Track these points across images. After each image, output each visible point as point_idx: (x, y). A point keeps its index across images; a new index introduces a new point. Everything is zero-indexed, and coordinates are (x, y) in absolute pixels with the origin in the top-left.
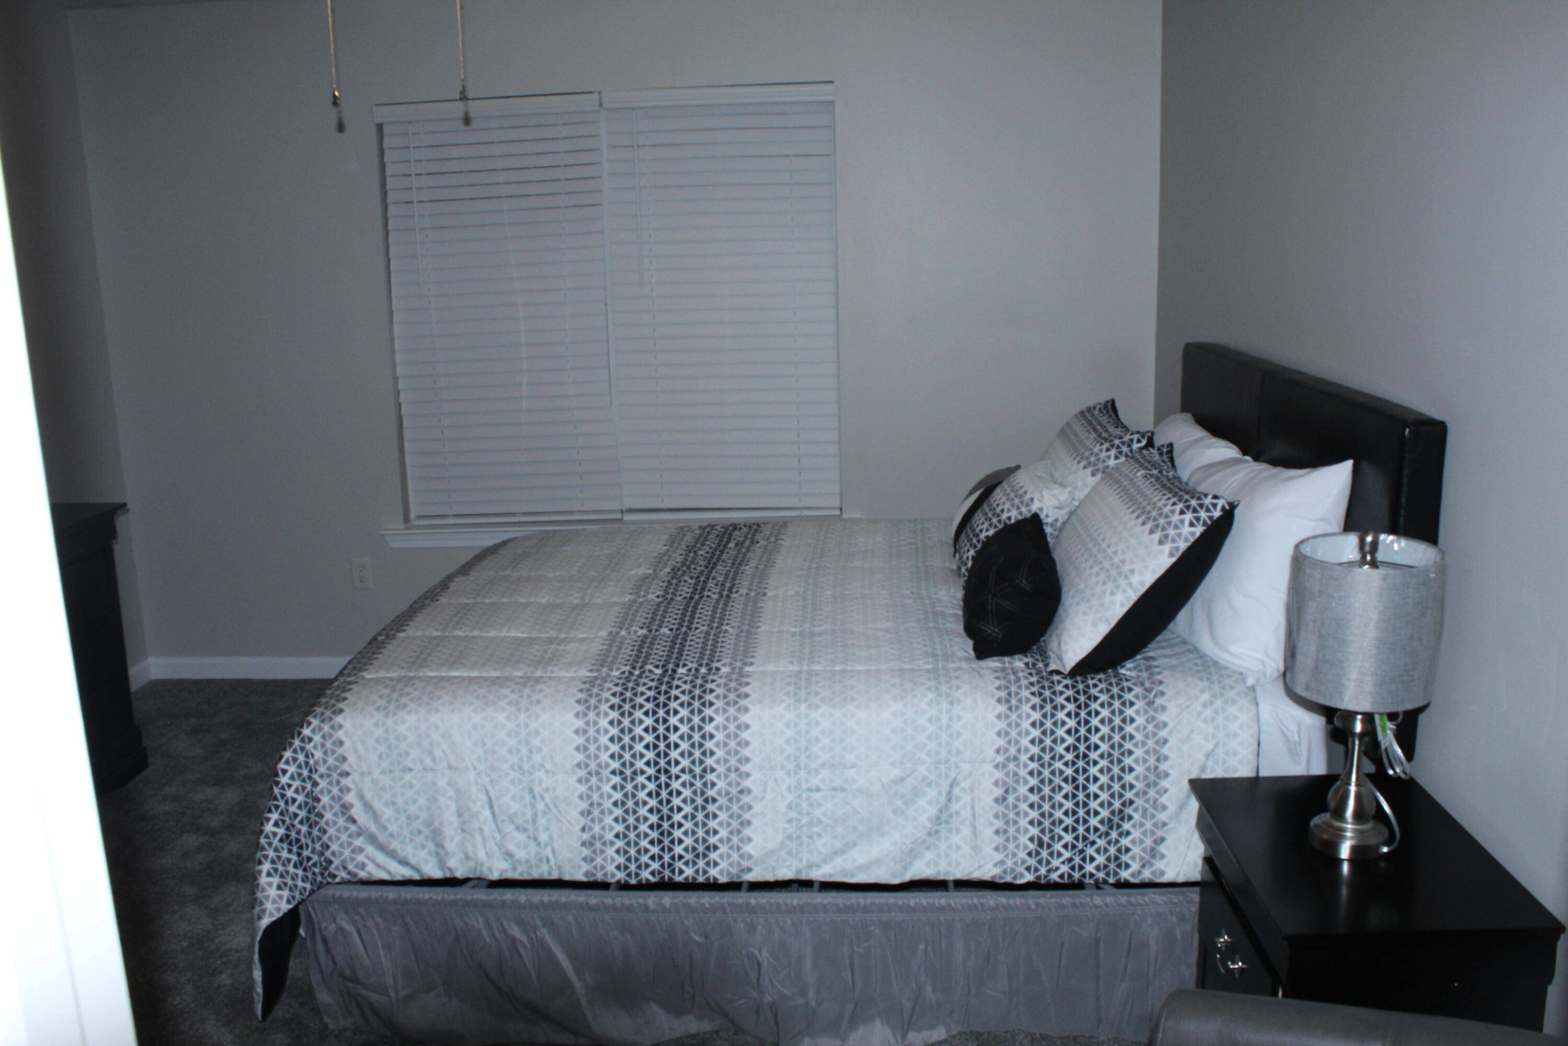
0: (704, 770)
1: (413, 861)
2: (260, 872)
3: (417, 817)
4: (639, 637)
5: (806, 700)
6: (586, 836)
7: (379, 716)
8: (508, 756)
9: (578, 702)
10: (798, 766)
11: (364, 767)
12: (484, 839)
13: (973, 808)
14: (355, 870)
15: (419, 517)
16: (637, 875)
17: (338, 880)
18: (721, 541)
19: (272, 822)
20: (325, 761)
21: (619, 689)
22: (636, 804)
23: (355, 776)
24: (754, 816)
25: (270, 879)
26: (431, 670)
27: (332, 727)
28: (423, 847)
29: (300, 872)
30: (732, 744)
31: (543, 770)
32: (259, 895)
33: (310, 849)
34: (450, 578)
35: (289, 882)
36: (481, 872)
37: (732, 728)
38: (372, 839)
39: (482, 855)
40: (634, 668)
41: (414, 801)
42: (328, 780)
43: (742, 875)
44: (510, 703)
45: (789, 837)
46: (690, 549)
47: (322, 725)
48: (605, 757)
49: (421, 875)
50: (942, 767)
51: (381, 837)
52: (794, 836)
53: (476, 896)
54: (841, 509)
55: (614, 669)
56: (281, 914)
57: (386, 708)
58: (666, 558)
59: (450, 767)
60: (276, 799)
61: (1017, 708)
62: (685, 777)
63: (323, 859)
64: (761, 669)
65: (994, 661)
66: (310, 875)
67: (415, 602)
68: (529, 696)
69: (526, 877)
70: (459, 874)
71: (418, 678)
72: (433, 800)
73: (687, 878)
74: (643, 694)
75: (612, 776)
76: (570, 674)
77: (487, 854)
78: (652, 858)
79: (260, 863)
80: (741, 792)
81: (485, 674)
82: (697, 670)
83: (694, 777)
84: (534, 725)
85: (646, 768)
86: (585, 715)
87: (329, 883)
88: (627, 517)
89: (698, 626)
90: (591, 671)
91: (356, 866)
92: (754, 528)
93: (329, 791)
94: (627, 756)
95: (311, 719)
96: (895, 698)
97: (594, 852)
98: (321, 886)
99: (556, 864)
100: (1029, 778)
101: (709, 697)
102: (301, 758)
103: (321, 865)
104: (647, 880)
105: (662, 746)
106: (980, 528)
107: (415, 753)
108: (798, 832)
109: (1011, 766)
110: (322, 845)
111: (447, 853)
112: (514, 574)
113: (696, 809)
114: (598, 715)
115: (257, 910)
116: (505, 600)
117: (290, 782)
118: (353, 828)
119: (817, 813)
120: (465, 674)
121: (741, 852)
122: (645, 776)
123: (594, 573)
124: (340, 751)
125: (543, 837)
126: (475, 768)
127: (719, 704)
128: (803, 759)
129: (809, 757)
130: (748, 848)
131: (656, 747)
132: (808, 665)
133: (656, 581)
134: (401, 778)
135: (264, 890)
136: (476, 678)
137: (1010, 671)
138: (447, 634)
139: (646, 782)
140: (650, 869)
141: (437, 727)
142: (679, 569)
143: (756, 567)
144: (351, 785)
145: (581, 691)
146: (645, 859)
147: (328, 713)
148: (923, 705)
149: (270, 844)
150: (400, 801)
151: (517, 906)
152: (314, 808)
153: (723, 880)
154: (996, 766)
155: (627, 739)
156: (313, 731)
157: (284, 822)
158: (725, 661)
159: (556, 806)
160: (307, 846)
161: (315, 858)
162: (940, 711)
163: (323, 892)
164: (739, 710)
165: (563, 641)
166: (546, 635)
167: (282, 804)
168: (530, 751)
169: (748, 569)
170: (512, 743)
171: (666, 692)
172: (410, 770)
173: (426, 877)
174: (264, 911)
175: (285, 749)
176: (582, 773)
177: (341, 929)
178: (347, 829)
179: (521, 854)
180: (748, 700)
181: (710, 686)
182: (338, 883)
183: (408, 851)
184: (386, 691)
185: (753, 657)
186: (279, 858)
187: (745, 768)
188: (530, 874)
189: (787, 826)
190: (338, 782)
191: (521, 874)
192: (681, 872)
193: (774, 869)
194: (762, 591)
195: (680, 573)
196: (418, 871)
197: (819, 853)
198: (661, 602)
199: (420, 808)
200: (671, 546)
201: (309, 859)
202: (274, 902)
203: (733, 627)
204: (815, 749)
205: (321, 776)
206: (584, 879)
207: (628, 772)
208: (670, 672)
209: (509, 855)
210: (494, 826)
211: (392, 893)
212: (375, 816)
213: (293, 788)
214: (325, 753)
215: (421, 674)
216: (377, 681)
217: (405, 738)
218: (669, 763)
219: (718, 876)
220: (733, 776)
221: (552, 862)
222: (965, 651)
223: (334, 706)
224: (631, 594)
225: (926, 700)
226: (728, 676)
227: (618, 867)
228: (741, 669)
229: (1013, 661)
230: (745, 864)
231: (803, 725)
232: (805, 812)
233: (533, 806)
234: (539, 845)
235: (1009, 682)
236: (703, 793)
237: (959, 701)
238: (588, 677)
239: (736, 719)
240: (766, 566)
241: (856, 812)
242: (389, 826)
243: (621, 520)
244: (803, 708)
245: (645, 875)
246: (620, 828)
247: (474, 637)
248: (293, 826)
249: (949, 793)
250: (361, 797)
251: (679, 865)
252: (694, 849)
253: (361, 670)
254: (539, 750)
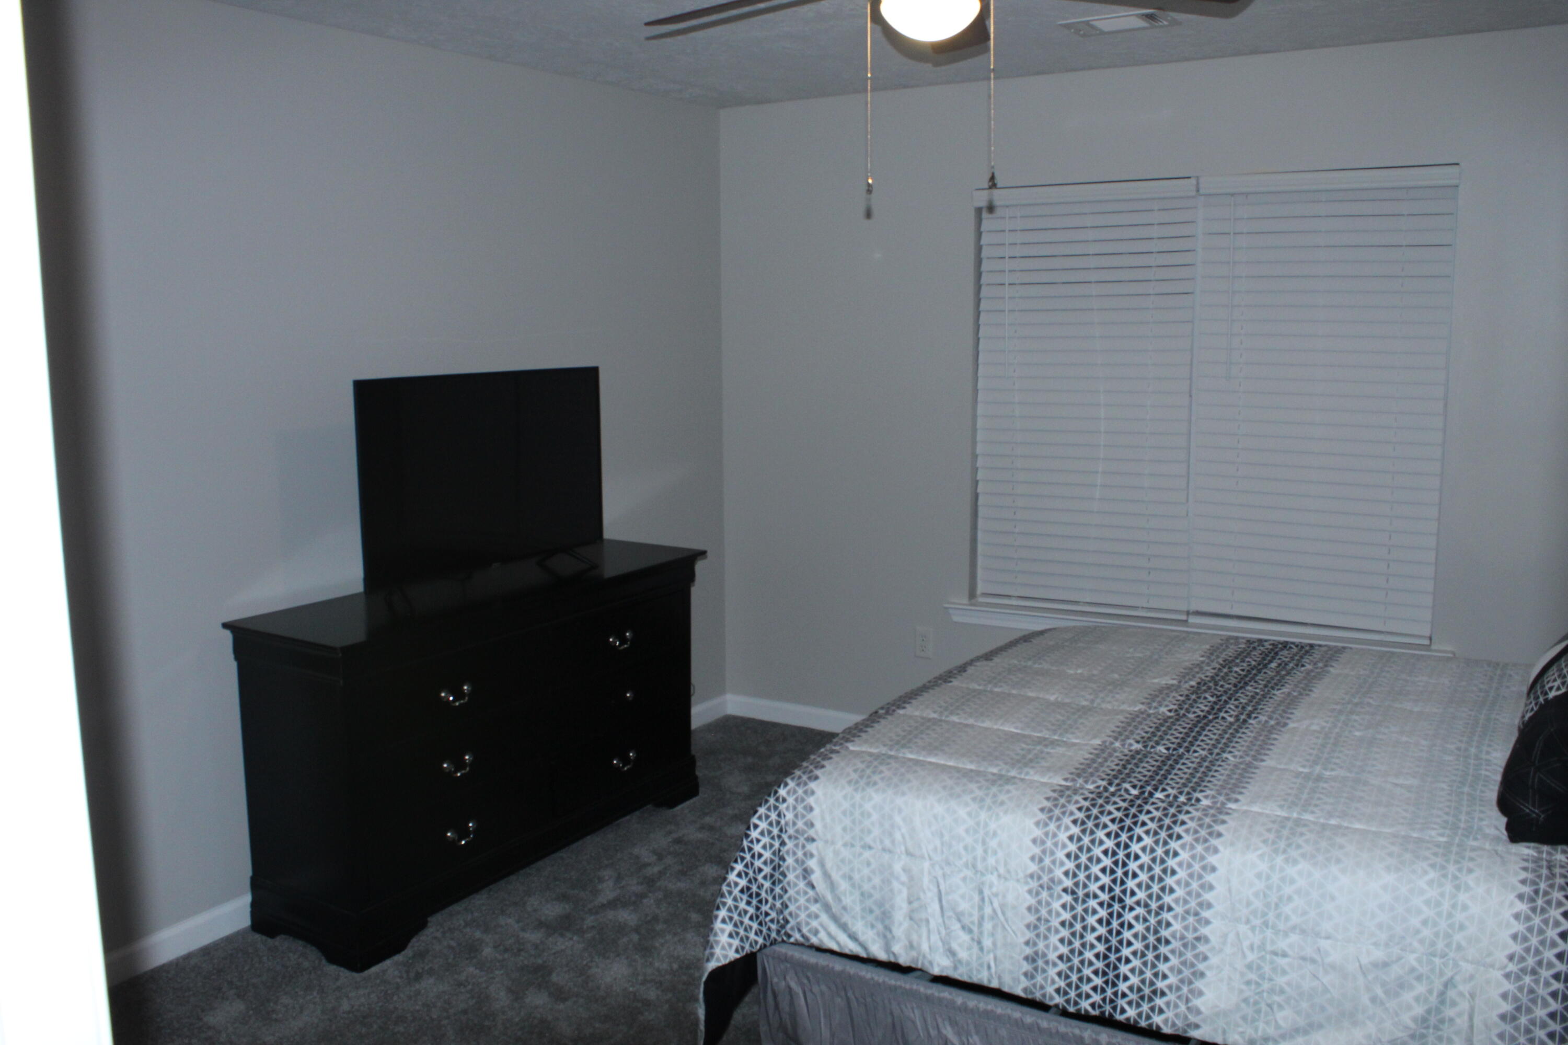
0: (1161, 908)
1: (862, 938)
2: (716, 917)
3: (870, 896)
4: (1131, 751)
5: (1285, 851)
6: (1028, 951)
7: (849, 789)
8: (963, 853)
9: (1042, 810)
10: (1266, 924)
11: (829, 837)
12: (929, 931)
13: (1471, 1018)
14: (808, 934)
15: (985, 595)
16: (1076, 1003)
17: (792, 940)
18: (1264, 659)
19: (736, 872)
20: (794, 824)
21: (1086, 804)
22: (1085, 928)
23: (819, 844)
24: (1210, 968)
25: (723, 926)
26: (911, 752)
27: (806, 792)
28: (873, 926)
29: (755, 925)
30: (1195, 885)
31: (995, 873)
32: (711, 938)
33: (769, 905)
34: (971, 662)
35: (742, 932)
36: (923, 963)
37: (1197, 867)
38: (827, 908)
39: (925, 947)
40: (1110, 784)
41: (870, 879)
42: (796, 842)
43: (1189, 1030)
44: (974, 799)
45: (1246, 1000)
46: (1228, 663)
47: (797, 788)
48: (1059, 873)
49: (868, 954)
50: (1437, 960)
51: (835, 909)
52: (1252, 1000)
53: (915, 987)
54: (1430, 639)
55: (1090, 782)
56: (727, 961)
57: (857, 782)
58: (1197, 670)
59: (908, 853)
60: (743, 850)
61: (1543, 911)
62: (1140, 911)
63: (781, 917)
64: (1245, 808)
65: (1528, 847)
66: (764, 930)
67: (930, 682)
68: (995, 796)
69: (965, 978)
70: (903, 960)
71: (895, 758)
72: (886, 882)
73: (1128, 1019)
74: (1110, 813)
75: (1064, 894)
76: (1045, 780)
77: (930, 948)
78: (1095, 989)
79: (718, 908)
80: (1198, 939)
81: (961, 765)
82: (1176, 797)
83: (1149, 912)
84: (993, 826)
85: (1099, 892)
86: (1046, 825)
87: (783, 941)
88: (1193, 620)
89: (1198, 749)
90: (1066, 780)
91: (810, 931)
92: (1306, 650)
93: (794, 853)
94: (1082, 876)
95: (789, 780)
96: (1388, 869)
97: (1036, 969)
98: (774, 943)
99: (996, 973)
100: (1550, 1000)
101: (1178, 829)
102: (773, 816)
103: (778, 922)
104: (1086, 1011)
105: (1119, 873)
106: (1550, 685)
107: (876, 831)
108: (1257, 997)
109: (1527, 979)
110: (782, 904)
111: (893, 937)
112: (1036, 666)
113: (1147, 947)
114: (1059, 827)
115: (707, 952)
116: (1014, 692)
117: (760, 837)
118: (811, 893)
119: (1281, 980)
120: (942, 762)
121: (1190, 1005)
122: (1097, 900)
123: (1116, 676)
124: (809, 816)
125: (987, 942)
126: (930, 859)
127: (1187, 838)
128: (1271, 916)
129: (1278, 916)
130: (1197, 1002)
131: (1113, 872)
132: (1299, 813)
133: (1174, 694)
134: (860, 854)
135: (716, 935)
136: (950, 767)
137: (1545, 863)
138: (943, 718)
139: (1098, 908)
140: (1091, 1001)
141: (900, 811)
142: (1205, 684)
143: (1289, 694)
144: (815, 852)
145: (1048, 799)
146: (1086, 988)
147: (805, 778)
148: (1422, 883)
149: (730, 893)
150: (856, 876)
151: (951, 1005)
152: (780, 866)
153: (1166, 1030)
154: (1507, 976)
155: (1083, 858)
156: (788, 793)
157: (747, 874)
158: (1208, 792)
159: (1003, 913)
160: (767, 901)
161: (773, 915)
162: (1442, 895)
163: (776, 948)
164: (1207, 849)
165: (1053, 743)
166: (1039, 735)
167: (748, 857)
168: (985, 851)
169: (1279, 694)
170: (969, 840)
171: (1135, 816)
172: (870, 848)
173: (872, 957)
174: (712, 955)
175: (760, 805)
176: (1034, 884)
177: (790, 989)
178: (806, 893)
179: (963, 955)
180: (1221, 839)
181: (1182, 817)
182: (792, 944)
183: (858, 927)
184: (861, 766)
185: (1241, 793)
186: (736, 907)
187: (1205, 914)
188: (970, 977)
189: (1244, 987)
190: (804, 846)
191: (961, 975)
192: (1123, 1011)
193: (1224, 1032)
194: (1284, 720)
195: (1204, 688)
196: (865, 948)
197: (1277, 1026)
198: (1170, 717)
199: (874, 887)
200: (1209, 657)
201: (767, 914)
202: (723, 948)
203: (1235, 757)
204: (1287, 909)
205: (790, 837)
206: (1022, 995)
207: (1081, 893)
208: (1146, 794)
209: (952, 953)
210: (940, 920)
211: (838, 965)
212: (832, 886)
213: (761, 844)
214: (796, 816)
215: (901, 755)
216: (857, 754)
217: (869, 815)
218: (1124, 892)
219: (1162, 1025)
220: (1191, 919)
221: (993, 969)
222: (1497, 828)
223: (811, 771)
224: (1143, 703)
225: (1427, 878)
226: (1206, 809)
227: (1058, 991)
228: (1223, 804)
229: (1553, 852)
230: (1192, 1018)
231: (1275, 878)
232: (1267, 976)
233: (981, 908)
234: (981, 949)
235: (1540, 877)
236: (1156, 932)
237: (1468, 888)
238: (1061, 786)
239: (1202, 858)
240: (1301, 694)
241: (1326, 990)
242: (843, 898)
243: (1186, 621)
244: (1279, 860)
245: (1085, 1005)
246: (1064, 950)
247: (967, 726)
248: (756, 880)
249: (1442, 994)
250: (822, 864)
251: (1122, 1003)
252: (1139, 990)
253: (848, 740)
254: (995, 853)
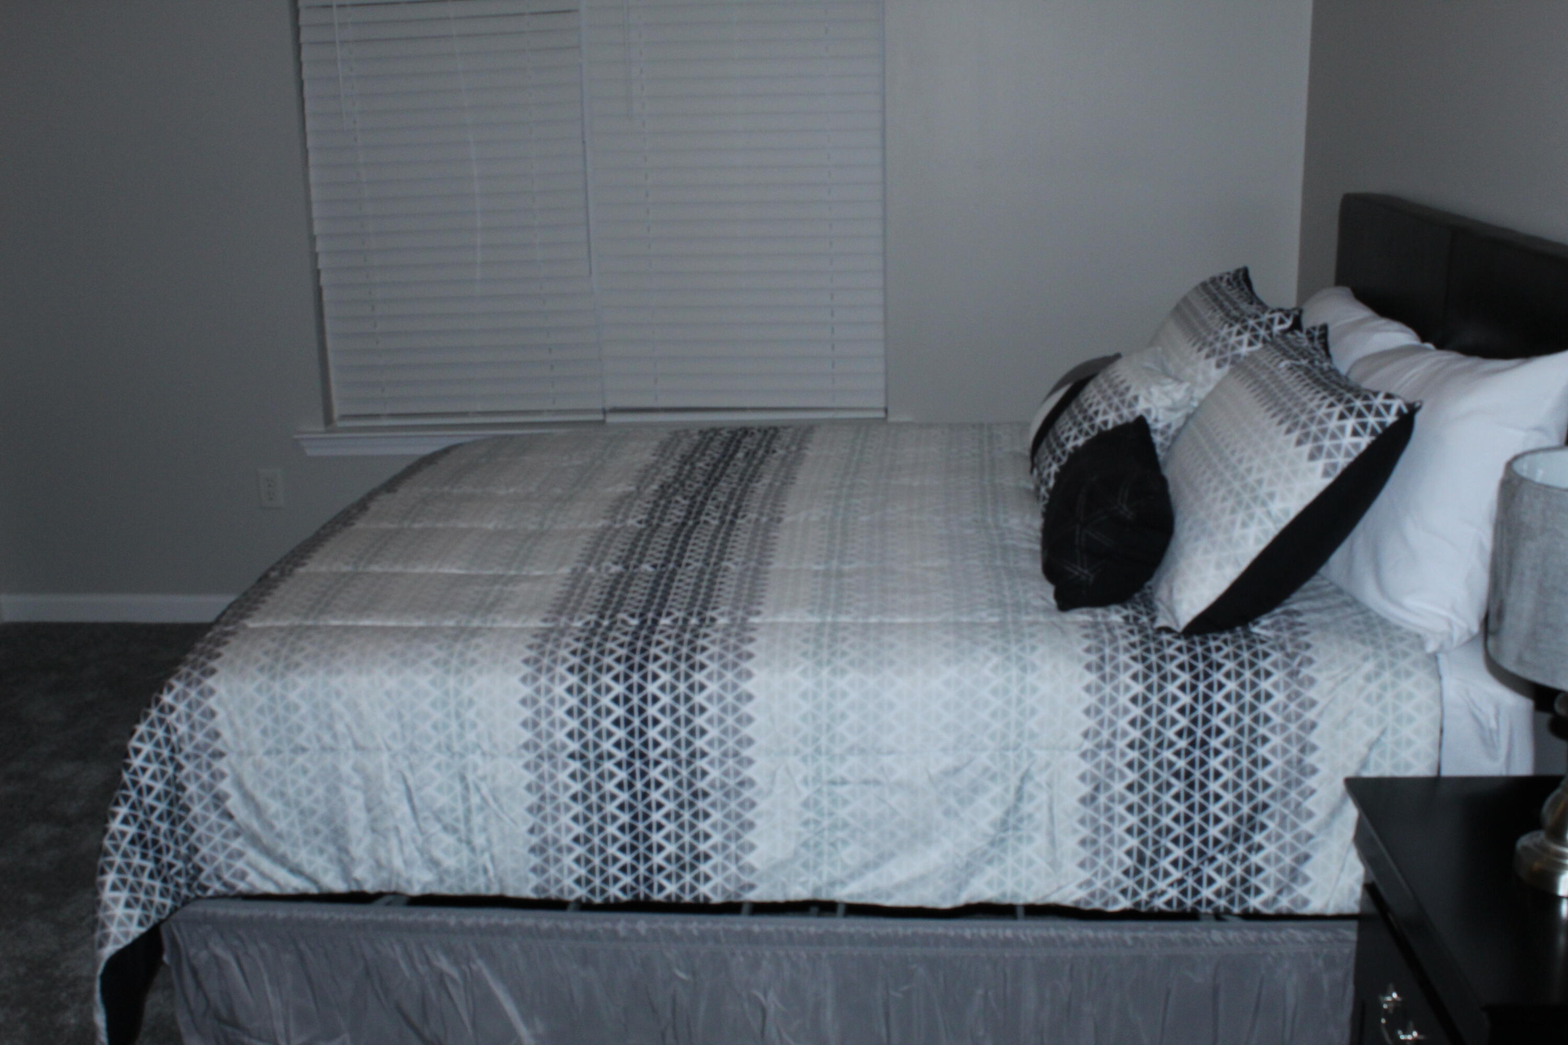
0: (693, 755)
1: (308, 869)
2: (102, 884)
3: (313, 812)
4: (611, 575)
5: (829, 662)
6: (535, 840)
7: (262, 679)
8: (432, 732)
9: (526, 661)
10: (818, 750)
11: (244, 746)
12: (401, 842)
13: (1051, 809)
14: (233, 881)
15: (344, 417)
16: (603, 891)
17: (210, 893)
18: (727, 449)
19: (119, 818)
20: (191, 738)
21: (580, 645)
22: (602, 798)
23: (232, 758)
24: (759, 815)
25: (116, 894)
26: (335, 618)
27: (201, 693)
28: (321, 851)
29: (158, 884)
30: (730, 720)
31: (479, 752)
32: (101, 915)
33: (172, 853)
34: (371, 496)
35: (142, 896)
36: (398, 884)
37: (730, 698)
38: (254, 840)
39: (398, 863)
40: (602, 617)
41: (309, 791)
42: (197, 762)
43: (742, 893)
44: (436, 663)
45: (805, 844)
46: (686, 459)
47: (188, 690)
48: (560, 736)
49: (319, 888)
50: (1011, 754)
51: (266, 838)
52: (811, 843)
53: (390, 917)
54: (886, 410)
55: (576, 618)
56: (130, 940)
57: (272, 668)
58: (654, 471)
59: (357, 747)
60: (125, 787)
61: (1113, 677)
62: (667, 763)
63: (190, 865)
64: (770, 620)
65: (1082, 613)
66: (171, 887)
67: (324, 527)
68: (461, 654)
69: (456, 892)
70: (370, 887)
71: (316, 628)
72: (334, 789)
73: (669, 897)
74: (612, 652)
75: (570, 762)
76: (517, 625)
77: (406, 862)
78: (623, 869)
79: (103, 872)
80: (741, 784)
81: (405, 624)
82: (686, 621)
83: (679, 763)
84: (467, 692)
85: (614, 751)
86: (535, 679)
87: (198, 897)
88: (612, 419)
89: (690, 561)
90: (545, 620)
91: (234, 875)
92: (771, 433)
93: (198, 777)
94: (590, 735)
95: (173, 681)
96: (948, 662)
97: (546, 860)
98: (186, 901)
99: (496, 876)
100: (1127, 771)
101: (699, 658)
102: (160, 733)
103: (187, 873)
104: (616, 898)
105: (636, 722)
106: (1066, 435)
107: (310, 727)
108: (817, 838)
109: (1104, 755)
110: (189, 848)
111: (353, 860)
112: (455, 491)
113: (681, 805)
114: (552, 679)
115: (98, 935)
116: (440, 525)
117: (145, 765)
118: (229, 825)
119: (843, 813)
120: (379, 623)
121: (741, 863)
122: (613, 761)
123: (558, 491)
124: (211, 725)
125: (479, 840)
126: (389, 749)
127: (713, 666)
128: (824, 741)
129: (832, 739)
130: (750, 858)
131: (628, 722)
132: (833, 616)
133: (638, 502)
134: (292, 761)
135: (106, 908)
136: (394, 628)
137: (1103, 627)
138: (360, 569)
139: (615, 770)
140: (620, 884)
141: (338, 694)
142: (669, 486)
143: (771, 485)
144: (226, 770)
145: (530, 647)
146: (613, 870)
147: (196, 674)
148: (986, 671)
149: (116, 847)
150: (291, 791)
151: (443, 928)
152: (178, 798)
153: (716, 899)
154: (1084, 755)
155: (589, 712)
156: (176, 698)
157: (135, 818)
158: (723, 609)
159: (496, 800)
160: (168, 849)
161: (179, 865)
162: (1009, 680)
163: (191, 909)
164: (739, 675)
165: (512, 580)
166: (491, 572)
167: (133, 794)
168: (462, 726)
169: (760, 487)
170: (438, 715)
171: (643, 650)
172: (304, 750)
173: (325, 890)
174: (106, 936)
175: (138, 722)
176: (530, 756)
177: (216, 957)
178: (221, 827)
179: (450, 862)
180: (753, 661)
181: (701, 642)
182: (211, 898)
183: (302, 856)
184: (272, 646)
185: (760, 604)
186: (129, 865)
187: (746, 752)
188: (462, 888)
189: (802, 829)
190: (209, 766)
191: (450, 888)
192: (661, 888)
193: (784, 886)
194: (776, 516)
195: (671, 491)
196: (315, 882)
197: (845, 866)
198: (644, 529)
199: (317, 801)
200: (662, 455)
201: (171, 866)
202: (121, 924)
203: (736, 564)
204: (841, 728)
205: (187, 757)
206: (533, 895)
207: (591, 756)
208: (649, 623)
209: (434, 863)
210: (413, 824)
211: (280, 912)
212: (258, 810)
213: (149, 773)
214: (192, 727)
215: (321, 623)
216: (263, 632)
217: (297, 708)
218: (645, 744)
219: (711, 895)
220: (731, 762)
221: (491, 873)
222: (1043, 598)
223: (203, 664)
224: (605, 518)
225: (990, 665)
226: (726, 629)
227: (578, 881)
228: (744, 619)
229: (1107, 613)
230: (746, 879)
231: (824, 696)
232: (826, 811)
233: (466, 799)
234: (473, 850)
235: (1103, 642)
236: (690, 785)
237: (1034, 668)
238: (541, 629)
239: (735, 687)
240: (784, 484)
241: (894, 813)
242: (276, 823)
243: (602, 422)
244: (825, 672)
245: (614, 891)
246: (580, 829)
247: (395, 575)
248: (149, 822)
249: (1019, 790)
250: (239, 784)
251: (659, 878)
252: (678, 858)
253: (243, 616)
254: (474, 726)
